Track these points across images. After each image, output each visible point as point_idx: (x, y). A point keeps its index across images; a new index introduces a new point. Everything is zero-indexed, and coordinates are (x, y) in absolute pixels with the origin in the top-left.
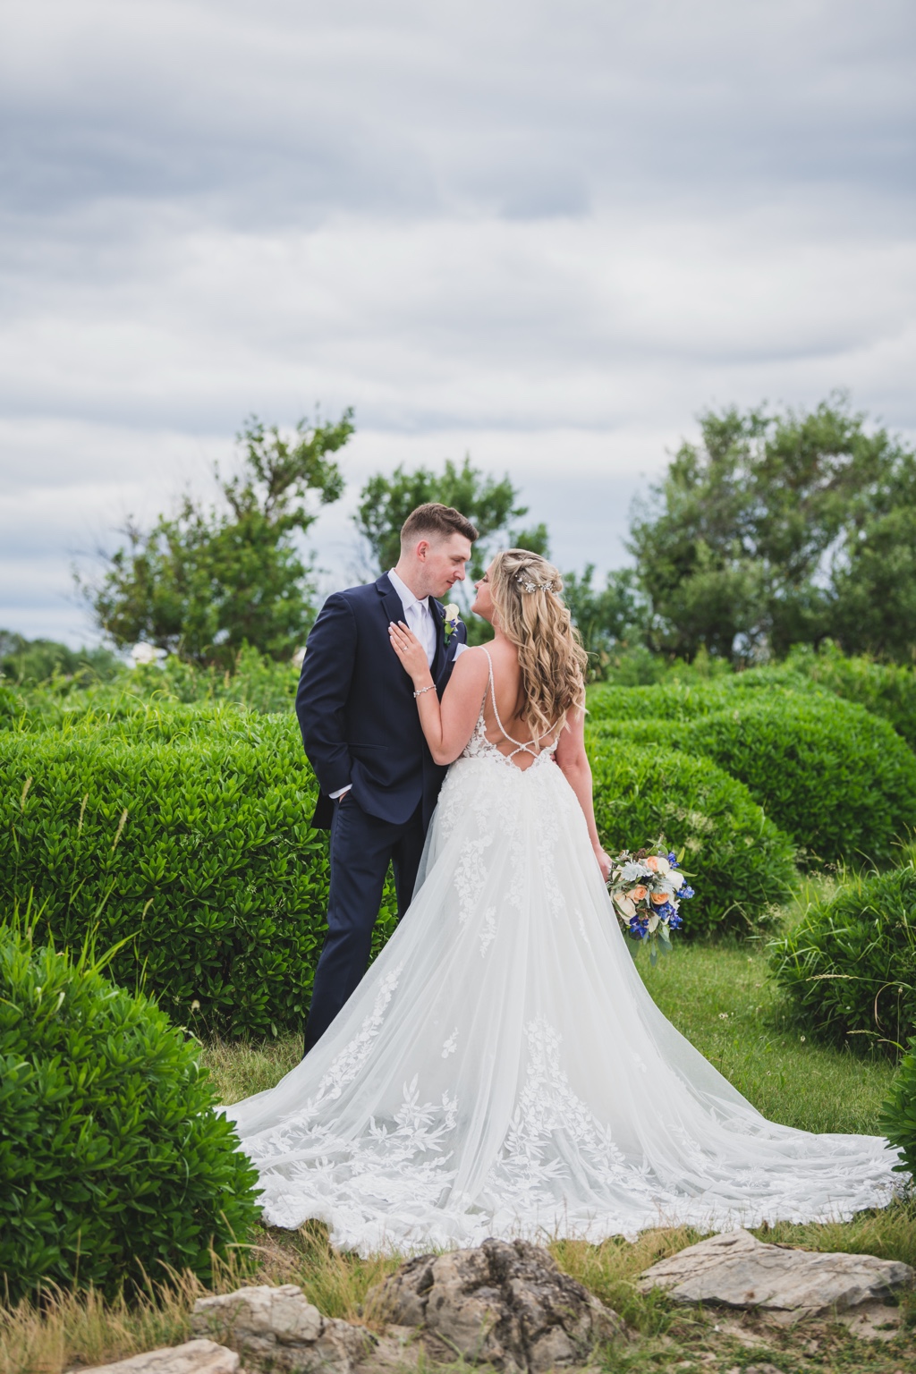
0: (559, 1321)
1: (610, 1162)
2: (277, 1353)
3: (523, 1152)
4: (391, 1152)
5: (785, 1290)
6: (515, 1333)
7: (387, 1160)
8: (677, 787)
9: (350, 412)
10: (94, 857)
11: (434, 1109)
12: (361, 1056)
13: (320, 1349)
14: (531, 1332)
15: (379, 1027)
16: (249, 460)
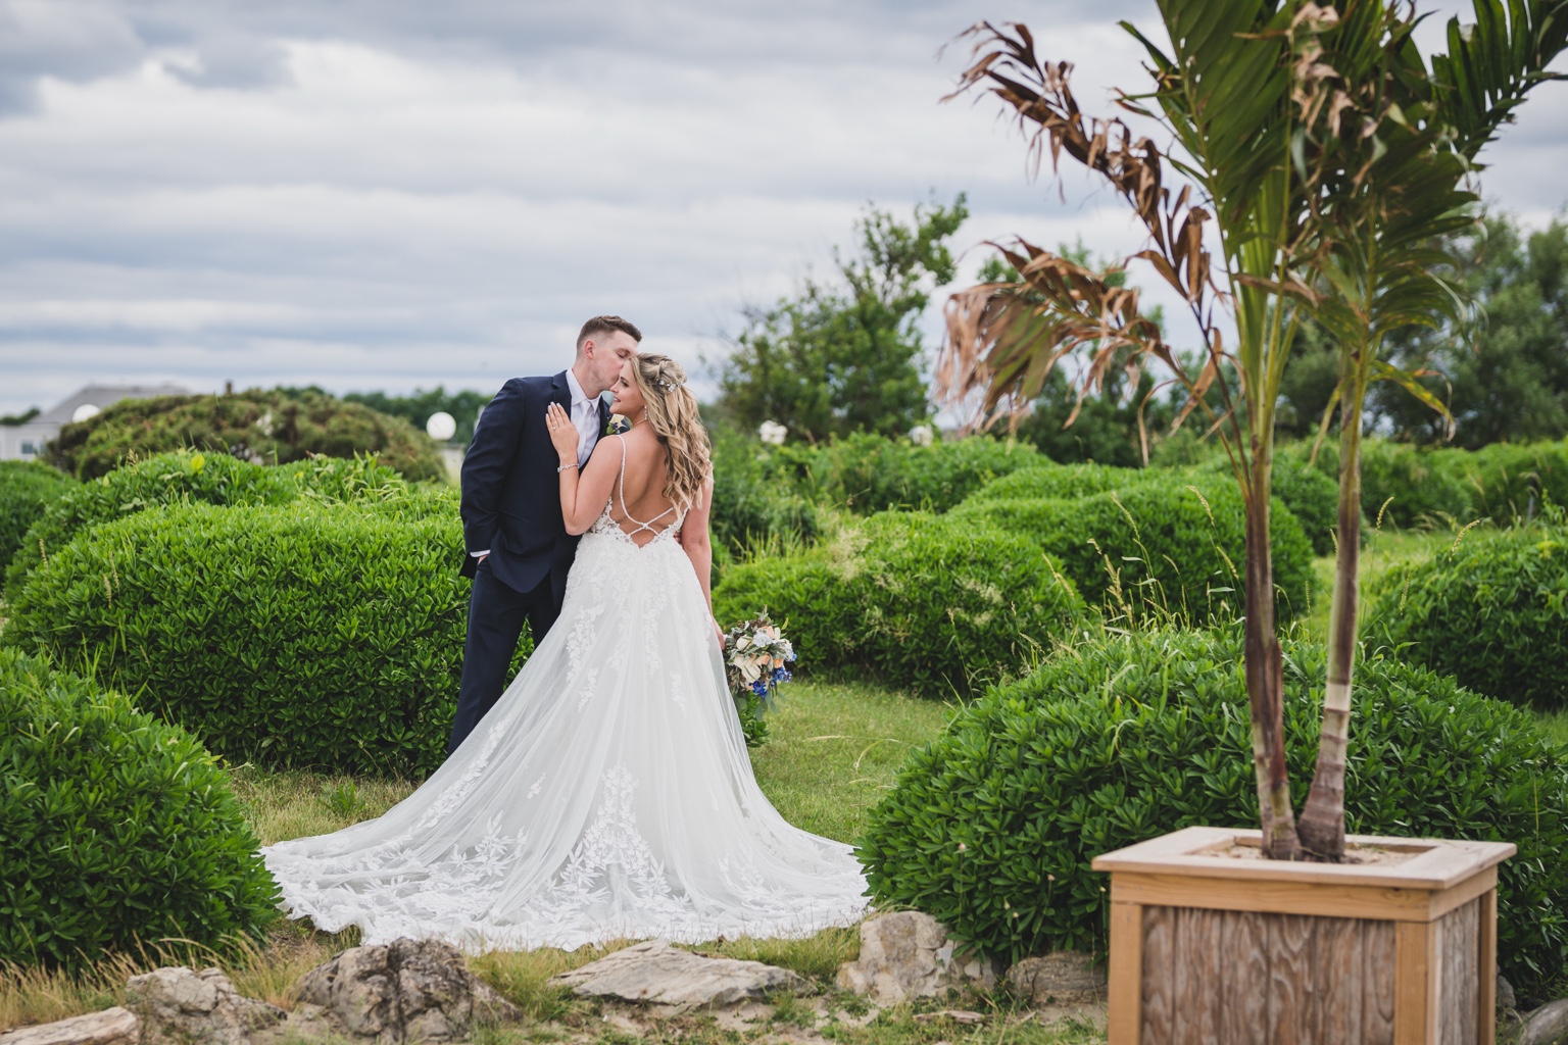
0: (438, 1005)
1: (655, 893)
2: (179, 1021)
3: (575, 881)
4: (463, 875)
5: (674, 989)
6: (393, 1013)
7: (457, 881)
8: (983, 562)
9: (962, 198)
10: (299, 618)
11: (509, 841)
12: (462, 794)
13: (214, 1018)
14: (407, 1013)
15: (483, 769)
16: (867, 246)
